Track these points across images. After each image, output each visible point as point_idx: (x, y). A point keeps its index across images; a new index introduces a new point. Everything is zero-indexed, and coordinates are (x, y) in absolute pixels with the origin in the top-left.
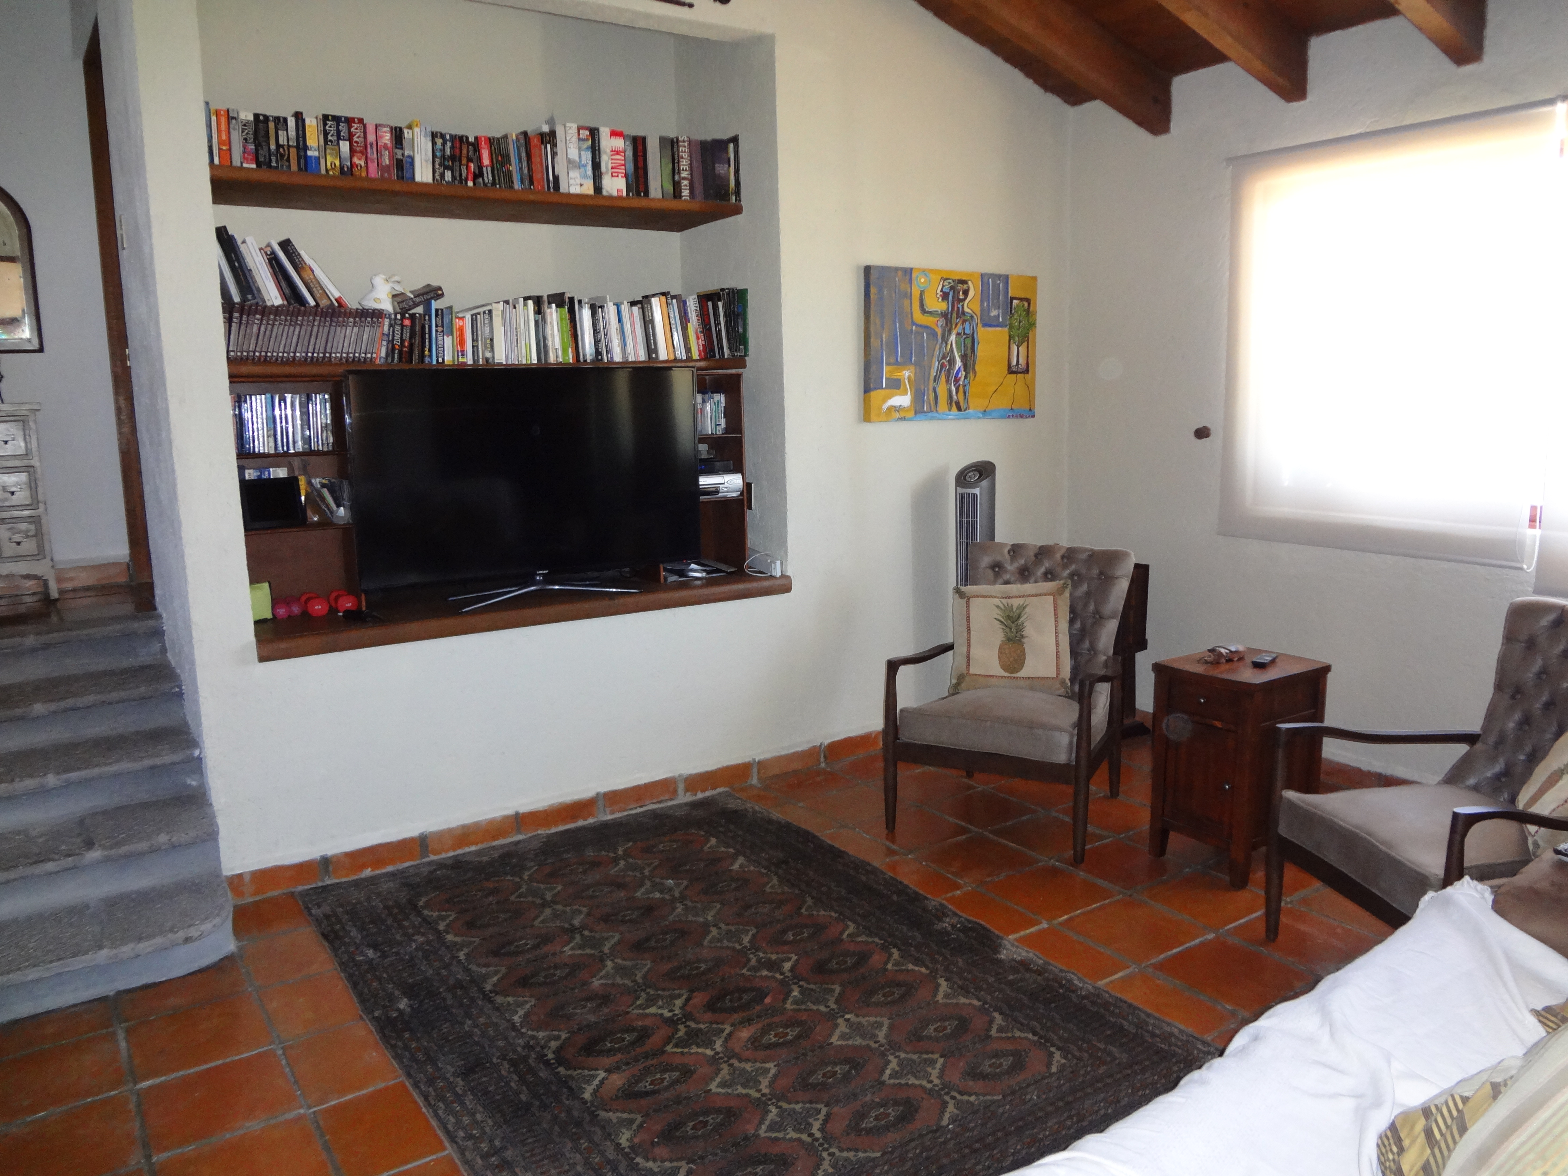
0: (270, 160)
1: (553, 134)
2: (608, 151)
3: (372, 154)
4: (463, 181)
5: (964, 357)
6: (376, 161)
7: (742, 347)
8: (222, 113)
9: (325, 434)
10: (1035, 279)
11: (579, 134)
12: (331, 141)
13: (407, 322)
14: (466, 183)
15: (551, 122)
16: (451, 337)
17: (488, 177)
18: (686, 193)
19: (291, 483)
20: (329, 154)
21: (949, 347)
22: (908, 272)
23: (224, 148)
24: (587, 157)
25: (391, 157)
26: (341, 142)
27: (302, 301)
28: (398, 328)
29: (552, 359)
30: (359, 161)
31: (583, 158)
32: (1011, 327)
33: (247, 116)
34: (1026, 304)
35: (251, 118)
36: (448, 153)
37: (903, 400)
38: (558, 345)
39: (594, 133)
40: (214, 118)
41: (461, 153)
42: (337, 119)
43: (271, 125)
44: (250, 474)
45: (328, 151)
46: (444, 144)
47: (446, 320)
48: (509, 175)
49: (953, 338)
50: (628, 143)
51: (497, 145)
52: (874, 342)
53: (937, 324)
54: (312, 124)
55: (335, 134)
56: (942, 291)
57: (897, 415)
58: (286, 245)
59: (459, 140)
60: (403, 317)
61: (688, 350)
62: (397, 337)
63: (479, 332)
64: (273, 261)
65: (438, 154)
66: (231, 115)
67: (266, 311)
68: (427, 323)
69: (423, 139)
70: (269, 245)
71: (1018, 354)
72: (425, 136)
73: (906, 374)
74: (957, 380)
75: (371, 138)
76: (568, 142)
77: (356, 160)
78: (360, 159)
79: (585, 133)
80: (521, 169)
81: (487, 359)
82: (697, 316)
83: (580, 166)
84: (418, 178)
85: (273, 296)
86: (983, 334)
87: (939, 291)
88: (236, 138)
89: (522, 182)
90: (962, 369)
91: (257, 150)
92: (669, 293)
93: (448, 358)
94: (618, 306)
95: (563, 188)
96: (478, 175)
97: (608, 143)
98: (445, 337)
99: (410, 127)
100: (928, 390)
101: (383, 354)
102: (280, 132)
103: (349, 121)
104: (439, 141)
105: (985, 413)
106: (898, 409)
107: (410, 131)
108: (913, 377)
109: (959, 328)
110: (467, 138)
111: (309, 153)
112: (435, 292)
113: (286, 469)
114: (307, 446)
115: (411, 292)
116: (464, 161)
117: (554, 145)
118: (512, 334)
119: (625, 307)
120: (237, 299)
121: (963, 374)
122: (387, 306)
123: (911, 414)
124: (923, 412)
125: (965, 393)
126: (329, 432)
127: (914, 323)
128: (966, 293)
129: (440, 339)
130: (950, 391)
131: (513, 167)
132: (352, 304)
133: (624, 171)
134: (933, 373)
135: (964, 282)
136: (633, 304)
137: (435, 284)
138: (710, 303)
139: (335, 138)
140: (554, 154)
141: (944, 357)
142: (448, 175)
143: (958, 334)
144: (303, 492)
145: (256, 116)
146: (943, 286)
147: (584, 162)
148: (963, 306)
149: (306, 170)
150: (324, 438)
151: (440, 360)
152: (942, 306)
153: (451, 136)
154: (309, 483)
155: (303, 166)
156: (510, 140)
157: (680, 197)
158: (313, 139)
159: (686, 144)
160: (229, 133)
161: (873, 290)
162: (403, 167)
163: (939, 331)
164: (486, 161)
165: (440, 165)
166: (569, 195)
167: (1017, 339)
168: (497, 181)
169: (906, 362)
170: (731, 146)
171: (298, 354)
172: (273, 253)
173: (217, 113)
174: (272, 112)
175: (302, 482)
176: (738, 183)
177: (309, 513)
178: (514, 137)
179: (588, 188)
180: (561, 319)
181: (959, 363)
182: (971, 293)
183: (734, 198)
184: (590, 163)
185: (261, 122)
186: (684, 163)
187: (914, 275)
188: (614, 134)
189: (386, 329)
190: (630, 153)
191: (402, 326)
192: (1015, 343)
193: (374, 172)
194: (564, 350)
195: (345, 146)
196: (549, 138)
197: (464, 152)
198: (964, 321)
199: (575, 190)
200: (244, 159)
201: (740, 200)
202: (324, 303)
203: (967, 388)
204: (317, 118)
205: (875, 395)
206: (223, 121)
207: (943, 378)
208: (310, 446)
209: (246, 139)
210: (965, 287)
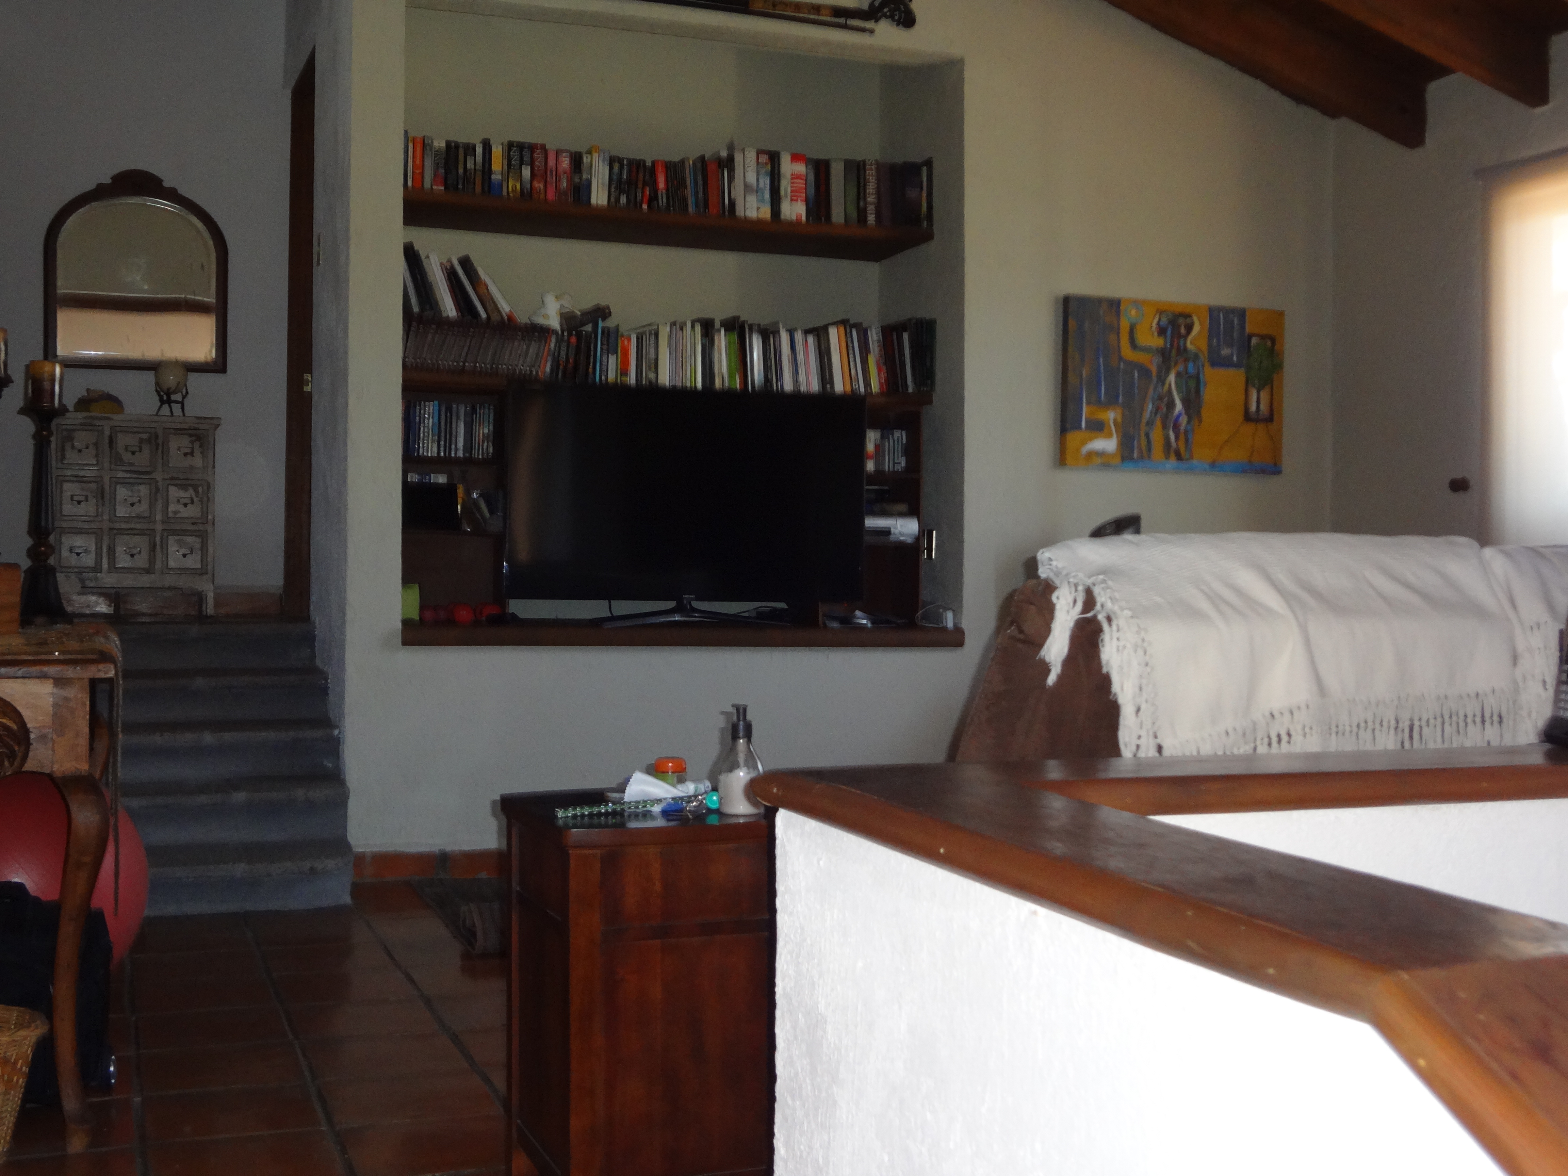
0: (457, 184)
1: (731, 159)
2: (789, 176)
3: (551, 180)
4: (637, 205)
5: (1186, 402)
6: (554, 185)
7: (929, 382)
8: (419, 140)
9: (485, 444)
10: (1281, 314)
11: (758, 159)
12: (514, 166)
13: (573, 340)
14: (641, 206)
15: (731, 147)
16: (615, 356)
17: (662, 200)
18: (871, 219)
19: (449, 490)
20: (512, 177)
21: (1167, 386)
22: (1115, 305)
23: (417, 172)
24: (765, 182)
25: (569, 181)
26: (523, 167)
27: (475, 314)
28: (564, 344)
29: (718, 384)
30: (539, 185)
31: (761, 182)
32: (1249, 369)
33: (440, 144)
34: (1269, 343)
35: (443, 145)
36: (625, 177)
37: (1107, 444)
38: (725, 369)
39: (774, 158)
40: (411, 145)
41: (637, 177)
42: (521, 147)
43: (461, 152)
44: (412, 477)
45: (510, 174)
46: (621, 168)
47: (612, 339)
48: (684, 200)
49: (1172, 378)
50: (810, 167)
51: (674, 170)
52: (1072, 378)
53: (1153, 364)
54: (497, 152)
55: (518, 159)
56: (1158, 324)
57: (1099, 461)
58: (466, 262)
59: (637, 165)
60: (570, 335)
61: (867, 384)
62: (563, 354)
63: (644, 352)
64: (451, 276)
65: (615, 177)
66: (426, 142)
67: (443, 323)
68: (593, 340)
69: (601, 164)
70: (450, 261)
71: (1258, 401)
72: (604, 161)
73: (1111, 416)
74: (1176, 427)
75: (551, 163)
76: (746, 166)
77: (536, 184)
78: (539, 182)
79: (764, 159)
80: (696, 193)
81: (650, 382)
82: (879, 346)
83: (758, 191)
84: (594, 201)
85: (449, 308)
86: (1209, 373)
87: (1154, 325)
88: (429, 163)
89: (697, 206)
90: (1183, 412)
91: (446, 173)
92: (848, 320)
93: (611, 376)
94: (791, 333)
95: (740, 212)
96: (654, 198)
97: (789, 168)
98: (610, 355)
99: (589, 152)
100: (1139, 435)
101: (548, 369)
102: (468, 157)
103: (532, 148)
104: (616, 167)
105: (1214, 466)
106: (1101, 454)
107: (589, 156)
108: (1119, 420)
109: (1180, 367)
110: (644, 162)
111: (493, 177)
112: (602, 312)
113: (446, 476)
114: (467, 455)
115: (579, 311)
116: (640, 185)
117: (731, 171)
118: (677, 357)
119: (799, 336)
120: (416, 309)
121: (1184, 420)
122: (555, 323)
123: (1117, 460)
124: (1131, 459)
125: (1187, 440)
126: (490, 443)
127: (1120, 358)
128: (1189, 328)
129: (605, 359)
130: (1167, 439)
131: (689, 192)
132: (522, 318)
133: (804, 195)
134: (1147, 415)
135: (1188, 316)
136: (807, 332)
137: (603, 303)
138: (895, 334)
139: (518, 162)
140: (731, 179)
141: (1160, 398)
142: (623, 200)
143: (1178, 375)
144: (460, 501)
145: (448, 144)
146: (1159, 320)
147: (761, 185)
148: (1185, 343)
149: (489, 192)
150: (485, 447)
151: (603, 378)
152: (1157, 342)
153: (628, 160)
154: (468, 493)
155: (486, 189)
156: (687, 164)
157: (865, 221)
158: (497, 164)
159: (873, 167)
160: (423, 157)
161: (1072, 323)
162: (581, 191)
163: (1154, 370)
164: (662, 185)
165: (616, 188)
166: (746, 220)
167: (1256, 381)
168: (671, 204)
169: (1112, 401)
170: (925, 168)
171: (467, 364)
172: (452, 267)
173: (414, 140)
174: (462, 139)
175: (460, 491)
176: (930, 207)
177: (464, 522)
178: (691, 162)
179: (766, 213)
180: (730, 343)
181: (1179, 407)
182: (1196, 328)
183: (925, 223)
184: (768, 187)
185: (452, 148)
186: (871, 188)
187: (1122, 307)
188: (795, 158)
189: (552, 345)
190: (811, 177)
191: (569, 342)
192: (1254, 386)
193: (551, 195)
194: (731, 376)
195: (526, 172)
196: (729, 163)
197: (641, 176)
198: (1186, 360)
199: (752, 214)
200: (434, 181)
201: (932, 225)
202: (495, 317)
203: (1190, 436)
204: (502, 144)
205: (1073, 438)
206: (419, 149)
207: (1158, 423)
208: (471, 454)
209: (438, 164)
210: (1188, 321)
